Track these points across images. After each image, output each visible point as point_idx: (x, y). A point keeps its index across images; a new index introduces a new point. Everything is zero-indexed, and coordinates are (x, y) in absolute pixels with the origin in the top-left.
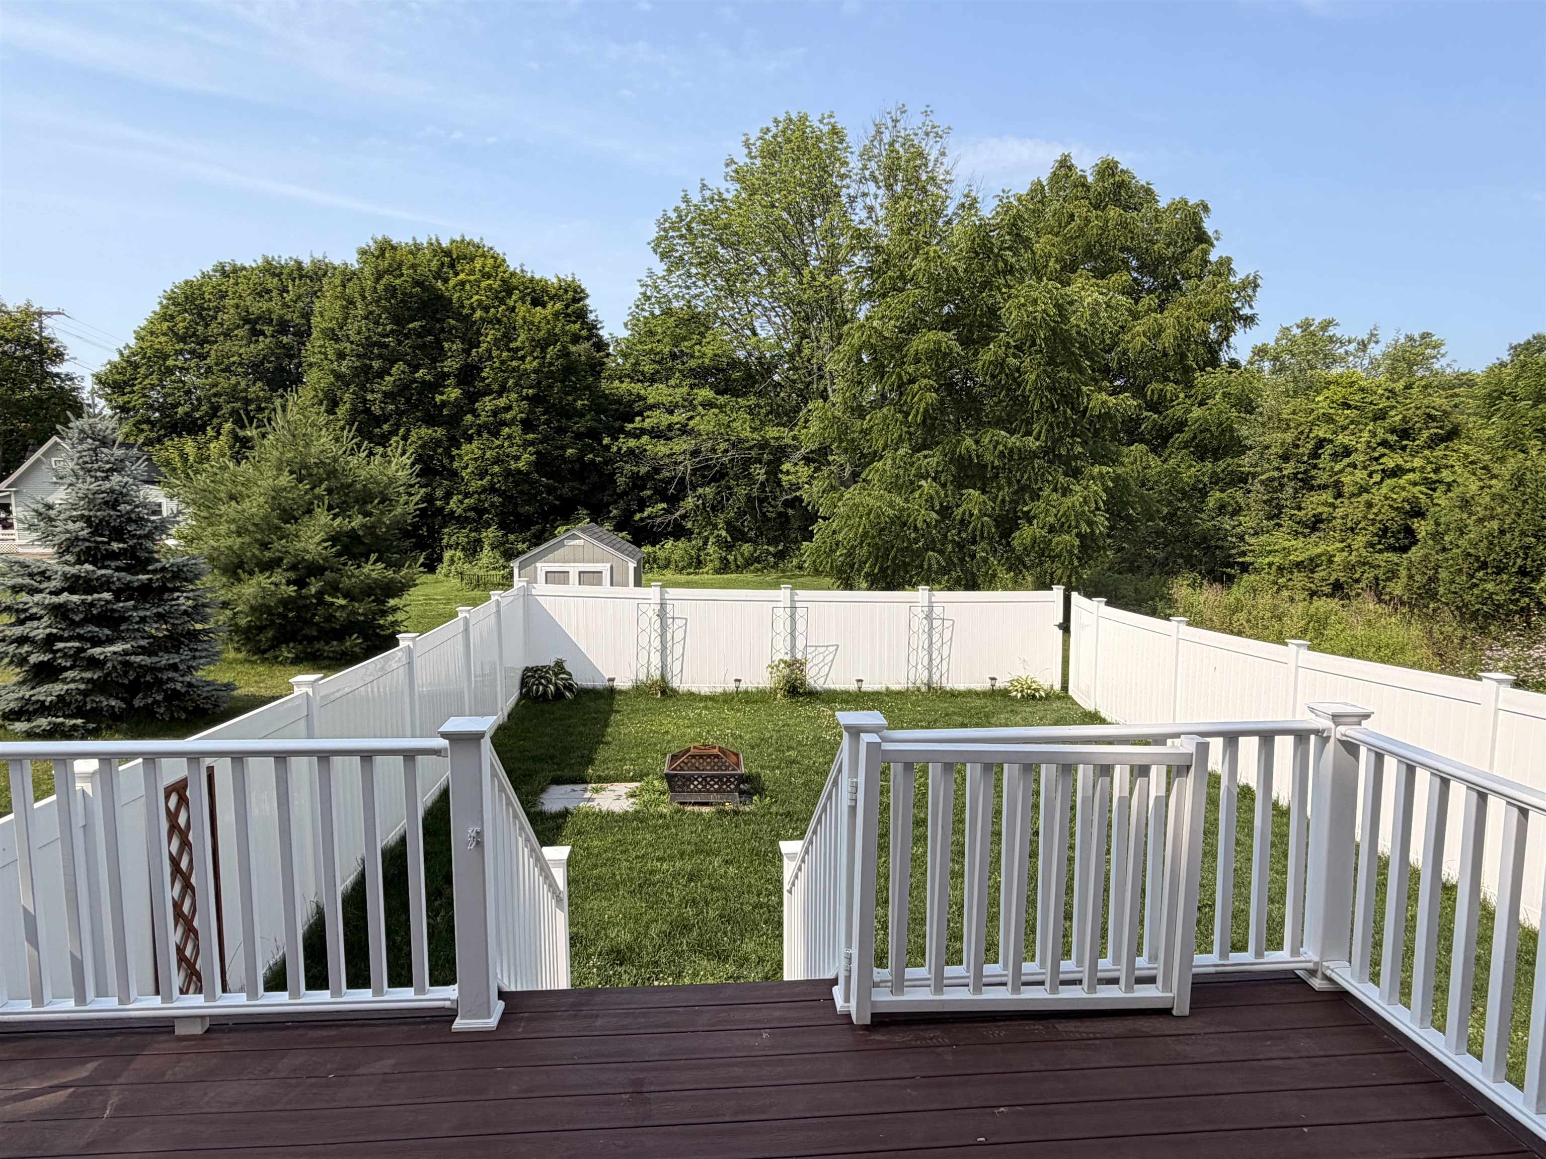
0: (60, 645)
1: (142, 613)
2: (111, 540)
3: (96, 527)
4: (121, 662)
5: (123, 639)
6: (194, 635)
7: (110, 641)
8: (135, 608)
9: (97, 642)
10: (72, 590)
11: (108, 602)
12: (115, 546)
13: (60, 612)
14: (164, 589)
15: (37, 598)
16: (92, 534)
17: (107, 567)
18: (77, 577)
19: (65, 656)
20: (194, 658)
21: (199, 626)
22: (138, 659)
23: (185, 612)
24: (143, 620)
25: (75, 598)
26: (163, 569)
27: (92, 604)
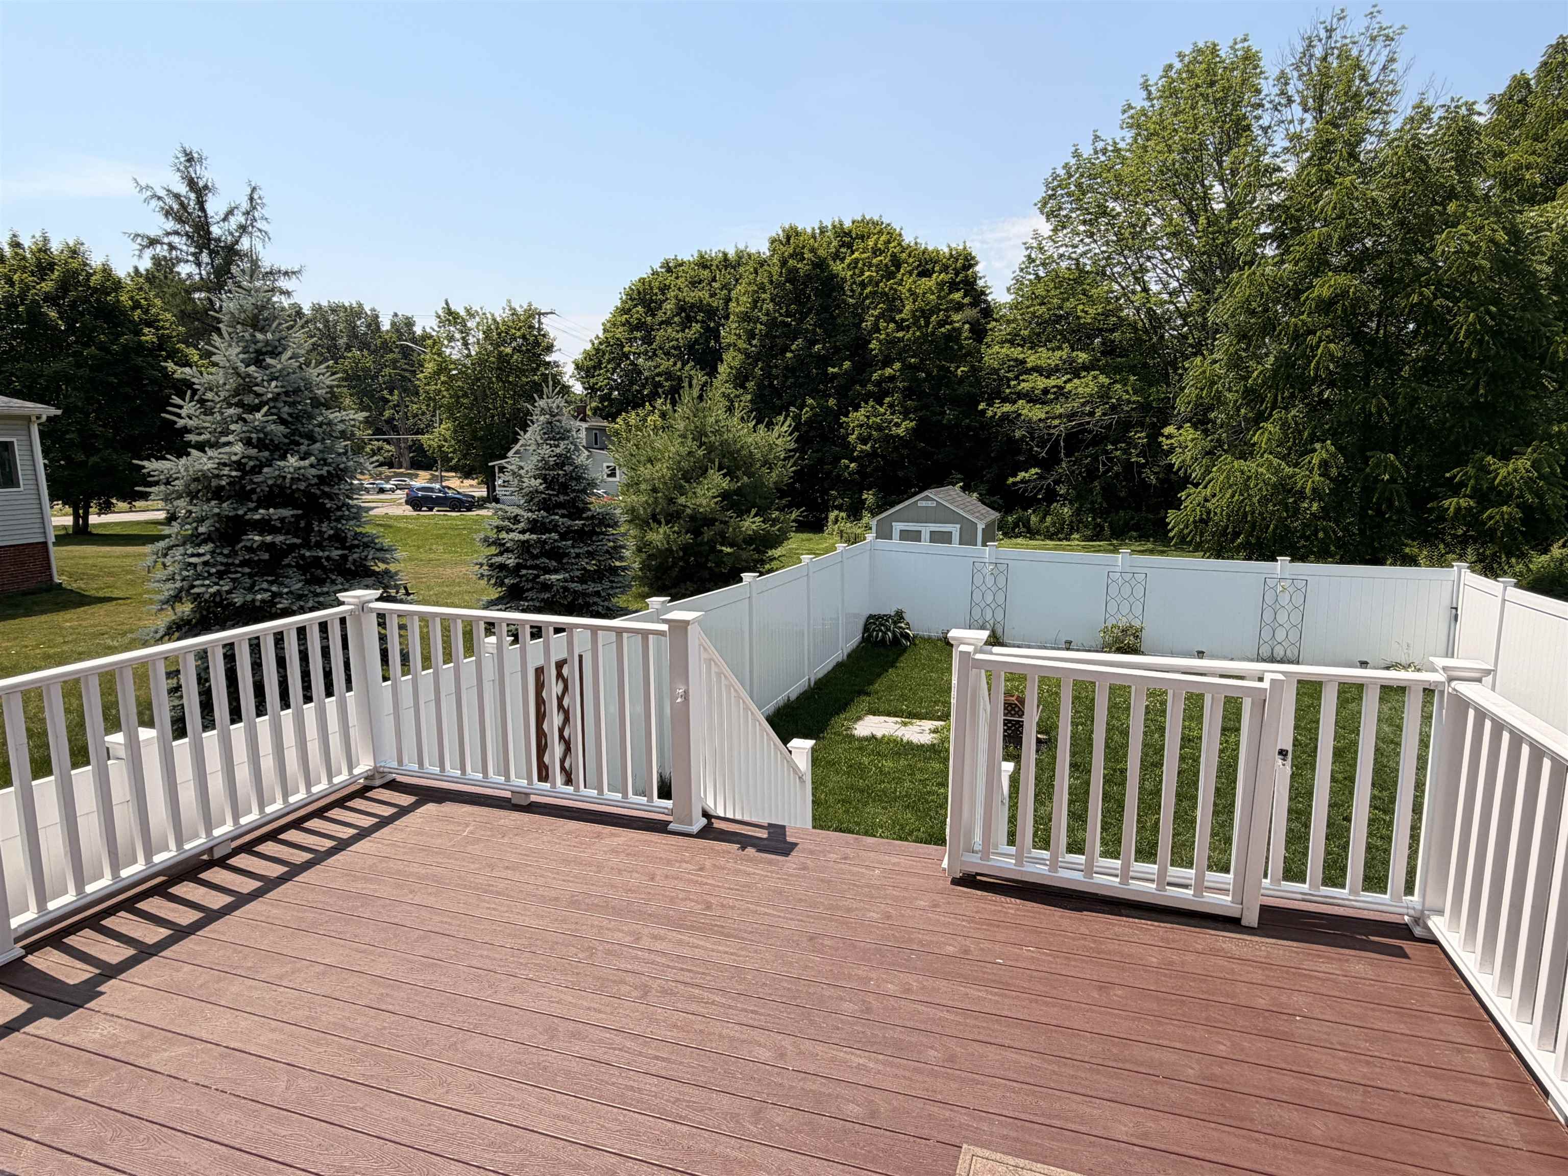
0: (524, 572)
1: (577, 550)
2: (559, 493)
3: (549, 482)
4: (562, 587)
5: (565, 570)
6: (614, 571)
7: (556, 571)
8: (573, 547)
9: (547, 571)
10: (532, 531)
11: (555, 541)
12: (562, 498)
13: (525, 546)
14: (593, 533)
15: (512, 535)
16: (547, 488)
17: (557, 514)
18: (535, 521)
19: (527, 581)
20: (612, 588)
21: (618, 564)
22: (574, 585)
23: (607, 552)
24: (578, 556)
25: (534, 537)
26: (593, 517)
27: (545, 542)
